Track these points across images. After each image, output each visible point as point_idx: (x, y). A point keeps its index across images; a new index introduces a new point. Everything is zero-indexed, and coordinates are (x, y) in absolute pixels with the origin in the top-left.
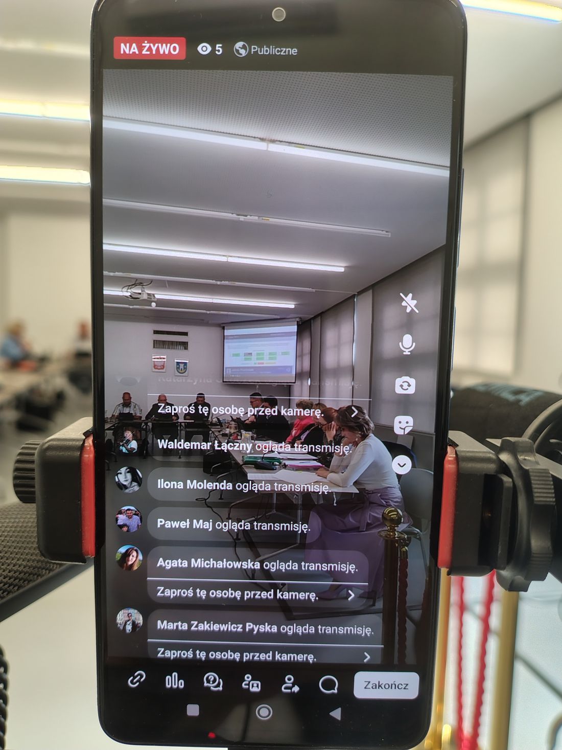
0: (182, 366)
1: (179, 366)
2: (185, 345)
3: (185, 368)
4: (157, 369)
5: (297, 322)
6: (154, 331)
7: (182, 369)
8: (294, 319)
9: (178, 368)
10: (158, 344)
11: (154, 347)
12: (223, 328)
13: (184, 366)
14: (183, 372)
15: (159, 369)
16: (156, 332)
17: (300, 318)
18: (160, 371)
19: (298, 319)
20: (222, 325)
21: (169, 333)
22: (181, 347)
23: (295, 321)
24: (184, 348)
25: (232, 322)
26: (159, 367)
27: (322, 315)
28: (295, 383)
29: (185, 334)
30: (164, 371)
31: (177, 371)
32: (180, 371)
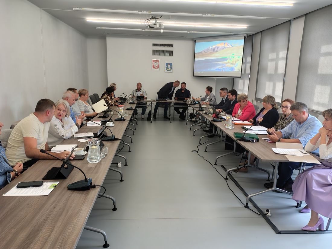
0: (169, 66)
1: (168, 66)
2: (171, 53)
3: (171, 68)
5: (245, 37)
6: (153, 44)
9: (167, 68)
10: (155, 52)
11: (153, 55)
12: (195, 42)
13: (170, 66)
14: (170, 69)
16: (154, 45)
17: (247, 34)
19: (245, 35)
20: (194, 40)
21: (161, 45)
22: (169, 54)
23: (243, 36)
24: (170, 55)
25: (201, 38)
26: (156, 67)
27: (263, 32)
28: (241, 77)
29: (171, 46)
30: (158, 69)
31: (166, 69)
32: (168, 69)
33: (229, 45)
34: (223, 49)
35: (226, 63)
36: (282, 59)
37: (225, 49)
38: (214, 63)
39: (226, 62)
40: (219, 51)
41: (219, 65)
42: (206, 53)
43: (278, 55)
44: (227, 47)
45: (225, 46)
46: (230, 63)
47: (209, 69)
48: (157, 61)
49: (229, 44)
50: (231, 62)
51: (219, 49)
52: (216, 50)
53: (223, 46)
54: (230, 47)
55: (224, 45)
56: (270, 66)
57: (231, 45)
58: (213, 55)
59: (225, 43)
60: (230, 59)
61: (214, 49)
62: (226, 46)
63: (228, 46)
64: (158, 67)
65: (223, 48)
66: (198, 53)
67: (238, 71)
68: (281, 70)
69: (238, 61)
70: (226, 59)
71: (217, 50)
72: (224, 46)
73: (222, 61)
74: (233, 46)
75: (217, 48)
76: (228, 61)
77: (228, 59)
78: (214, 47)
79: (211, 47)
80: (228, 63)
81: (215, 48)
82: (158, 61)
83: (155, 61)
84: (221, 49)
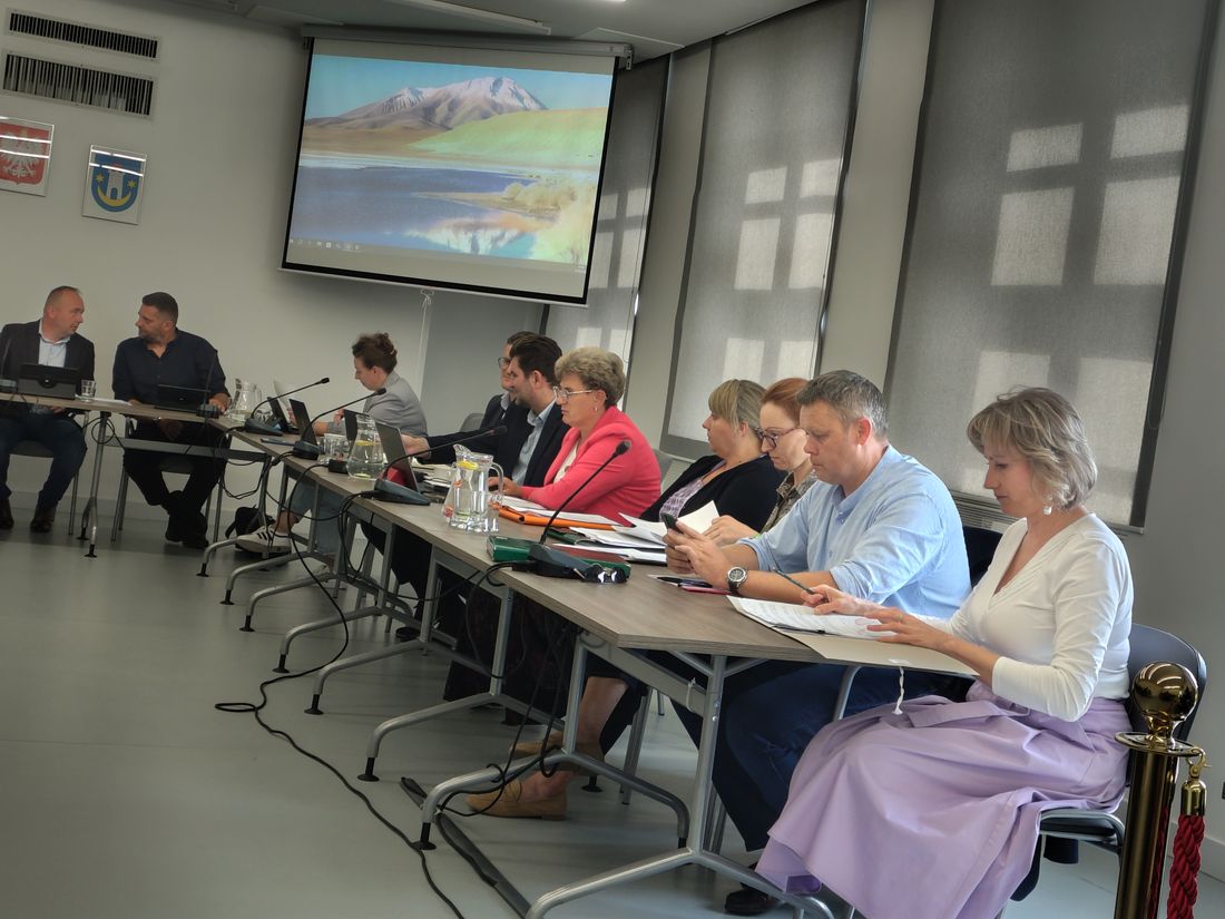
2: (138, 93)
3: (130, 191)
5: (617, 59)
6: (14, 18)
7: (114, 191)
10: (21, 74)
11: (6, 87)
12: (308, 47)
14: (120, 201)
15: (18, 180)
16: (21, 23)
17: (632, 48)
18: (24, 187)
20: (306, 33)
21: (75, 33)
22: (122, 102)
23: (609, 56)
24: (133, 107)
27: (720, 47)
28: (582, 301)
29: (147, 48)
30: (37, 188)
31: (96, 196)
32: (107, 199)
33: (521, 99)
34: (485, 116)
35: (500, 207)
36: (815, 204)
37: (496, 119)
39: (497, 196)
40: (461, 122)
42: (374, 126)
43: (793, 183)
44: (512, 109)
45: (498, 99)
46: (522, 206)
49: (523, 93)
50: (530, 203)
51: (460, 113)
52: (441, 111)
53: (486, 99)
54: (526, 109)
55: (494, 92)
56: (754, 245)
57: (537, 101)
58: (423, 145)
61: (428, 111)
62: (504, 96)
63: (515, 102)
65: (487, 108)
66: (320, 123)
67: (568, 259)
68: (809, 271)
69: (572, 197)
71: (447, 119)
72: (489, 95)
73: (472, 190)
74: (543, 108)
75: (451, 110)
76: (507, 192)
77: (510, 181)
78: (428, 93)
79: (406, 96)
80: (512, 203)
81: (436, 104)
84: (471, 112)
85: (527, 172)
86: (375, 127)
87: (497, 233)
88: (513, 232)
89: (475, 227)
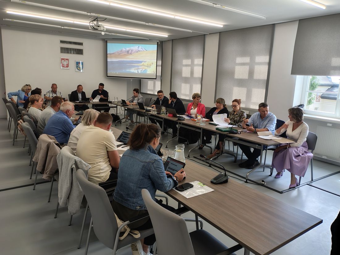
1: (78, 65)
2: (81, 52)
4: (64, 67)
7: (80, 67)
8: (156, 41)
10: (64, 50)
11: (61, 52)
12: (106, 42)
16: (62, 42)
18: (66, 68)
19: (158, 41)
20: (106, 40)
21: (70, 43)
23: (156, 42)
24: (80, 54)
25: (113, 39)
26: (65, 66)
28: (156, 79)
29: (81, 44)
30: (68, 68)
31: (77, 68)
34: (137, 52)
37: (139, 53)
38: (129, 65)
39: (141, 64)
40: (134, 53)
41: (134, 66)
44: (141, 51)
47: (124, 70)
48: (66, 59)
49: (143, 48)
50: (146, 65)
52: (130, 52)
53: (137, 49)
54: (144, 51)
58: (126, 57)
59: (139, 47)
60: (145, 62)
61: (128, 52)
62: (140, 49)
64: (68, 66)
66: (110, 54)
67: (153, 73)
69: (153, 64)
70: (141, 62)
74: (146, 50)
75: (132, 51)
77: (143, 62)
78: (128, 49)
79: (124, 49)
80: (143, 65)
82: (68, 60)
83: (64, 59)
84: (135, 51)
85: (145, 60)
86: (119, 54)
87: (141, 70)
88: (144, 69)
89: (138, 69)
